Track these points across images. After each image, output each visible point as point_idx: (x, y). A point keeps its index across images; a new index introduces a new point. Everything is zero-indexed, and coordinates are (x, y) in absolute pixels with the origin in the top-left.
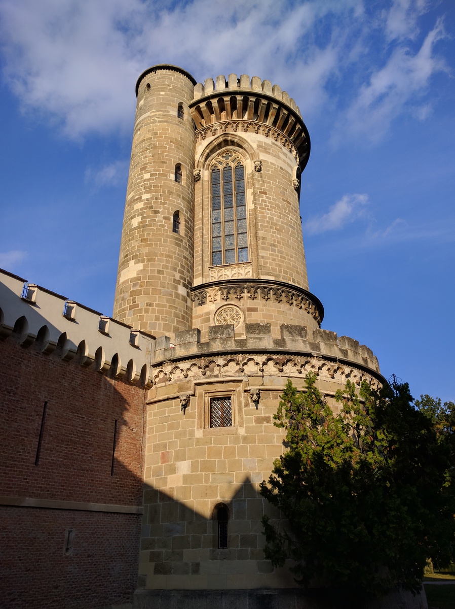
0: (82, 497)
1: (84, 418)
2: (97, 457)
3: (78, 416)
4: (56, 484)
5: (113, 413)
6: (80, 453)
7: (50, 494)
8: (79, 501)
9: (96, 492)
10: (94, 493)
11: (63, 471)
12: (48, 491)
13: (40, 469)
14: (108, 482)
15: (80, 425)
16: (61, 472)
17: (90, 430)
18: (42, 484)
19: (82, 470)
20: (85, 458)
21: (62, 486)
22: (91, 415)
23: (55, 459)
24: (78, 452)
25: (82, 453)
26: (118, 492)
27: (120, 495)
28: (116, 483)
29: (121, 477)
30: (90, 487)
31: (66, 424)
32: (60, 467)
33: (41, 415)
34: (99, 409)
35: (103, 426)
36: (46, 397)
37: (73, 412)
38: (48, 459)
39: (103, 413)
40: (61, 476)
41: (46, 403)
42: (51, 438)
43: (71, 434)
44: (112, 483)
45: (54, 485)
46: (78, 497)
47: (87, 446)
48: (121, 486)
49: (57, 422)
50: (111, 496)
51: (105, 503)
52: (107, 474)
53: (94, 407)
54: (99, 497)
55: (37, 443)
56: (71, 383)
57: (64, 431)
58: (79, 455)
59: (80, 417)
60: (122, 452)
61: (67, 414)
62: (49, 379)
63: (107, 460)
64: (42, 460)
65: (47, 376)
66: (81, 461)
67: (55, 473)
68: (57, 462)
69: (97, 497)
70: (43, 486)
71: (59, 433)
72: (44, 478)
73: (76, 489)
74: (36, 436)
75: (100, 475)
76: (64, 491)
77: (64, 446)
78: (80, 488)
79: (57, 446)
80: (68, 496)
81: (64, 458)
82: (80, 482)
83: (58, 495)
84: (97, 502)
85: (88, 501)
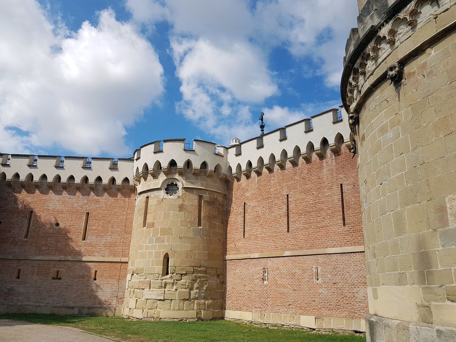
0: (321, 246)
1: (314, 194)
2: (329, 217)
3: (309, 195)
4: (302, 241)
5: (337, 180)
6: (314, 217)
7: (299, 247)
8: (320, 248)
9: (331, 241)
10: (330, 242)
11: (305, 232)
12: (298, 245)
13: (290, 234)
14: (341, 232)
15: (311, 199)
16: (304, 233)
17: (320, 200)
18: (293, 242)
19: (318, 228)
20: (318, 220)
21: (305, 241)
22: (319, 189)
23: (298, 226)
24: (313, 218)
25: (316, 217)
26: (352, 237)
27: (354, 239)
28: (348, 231)
29: (353, 225)
30: (326, 238)
31: (302, 203)
32: (302, 230)
33: (286, 204)
34: (324, 183)
35: (330, 193)
36: (287, 192)
37: (305, 194)
38: (294, 227)
39: (329, 184)
40: (304, 236)
41: (288, 195)
42: (294, 215)
43: (306, 208)
44: (344, 231)
45: (301, 242)
46: (318, 246)
47: (319, 211)
48: (353, 232)
49: (296, 204)
50: (346, 241)
51: (341, 246)
52: (339, 226)
53: (320, 183)
54: (335, 243)
55: (287, 220)
56: (300, 176)
57: (301, 207)
58: (314, 219)
59: (311, 194)
60: (351, 206)
61: (301, 196)
62: (287, 180)
63: (337, 216)
64: (291, 228)
65: (285, 179)
66: (316, 223)
67: (300, 234)
68: (300, 227)
69: (333, 244)
70: (294, 243)
71: (298, 210)
72: (293, 238)
73: (316, 241)
74: (285, 216)
75: (333, 228)
76: (308, 244)
77: (303, 216)
78: (318, 240)
79: (299, 218)
80: (311, 246)
81: (304, 224)
82: (318, 236)
83: (304, 247)
84: (334, 247)
85: (327, 247)
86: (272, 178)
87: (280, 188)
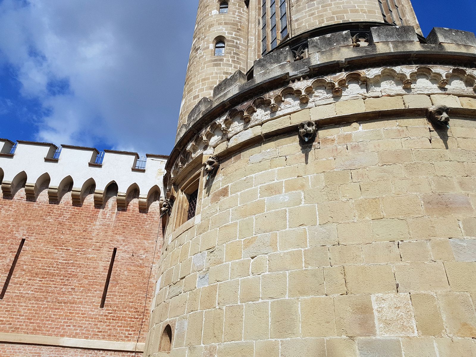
0: (54, 331)
1: (69, 250)
2: (82, 289)
3: (61, 249)
4: (21, 318)
5: (111, 241)
6: (58, 285)
7: (12, 328)
8: (50, 335)
9: (74, 326)
10: (72, 327)
11: (33, 304)
12: (11, 324)
13: (4, 302)
14: (93, 315)
15: (63, 257)
16: (30, 305)
17: (76, 261)
18: (4, 317)
19: (58, 303)
20: (63, 290)
21: (28, 319)
22: (80, 246)
23: (24, 292)
24: (55, 284)
25: (61, 285)
26: (109, 326)
27: (110, 330)
28: (105, 316)
29: (115, 308)
30: (66, 320)
31: (44, 258)
32: (30, 300)
33: (15, 252)
34: (91, 239)
35: (95, 256)
36: (24, 235)
37: (55, 246)
38: (15, 293)
39: (97, 242)
40: (29, 310)
41: (23, 240)
42: (23, 273)
43: (49, 267)
44: (99, 315)
45: (19, 318)
46: (49, 331)
47: (69, 277)
48: (113, 319)
49: (33, 257)
50: (97, 330)
51: (87, 338)
52: (94, 306)
53: (85, 238)
54: (78, 331)
55: (6, 278)
56: (57, 218)
57: (40, 265)
58: (56, 287)
59: (64, 249)
60: (119, 281)
61: (47, 248)
62: (31, 218)
63: (95, 291)
64: (9, 293)
65: (29, 215)
66: (58, 294)
67: (22, 306)
68: (27, 295)
69: (75, 332)
70: (4, 319)
71: (33, 267)
72: (6, 311)
73: (47, 322)
74: (5, 271)
75: (83, 308)
76: (31, 324)
77: (38, 279)
78: (52, 321)
79: (30, 280)
80: (34, 330)
81: (35, 291)
82: (54, 315)
83: (22, 329)
84: (74, 337)
85: (62, 336)
86: (6, 207)
87: (13, 226)
